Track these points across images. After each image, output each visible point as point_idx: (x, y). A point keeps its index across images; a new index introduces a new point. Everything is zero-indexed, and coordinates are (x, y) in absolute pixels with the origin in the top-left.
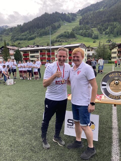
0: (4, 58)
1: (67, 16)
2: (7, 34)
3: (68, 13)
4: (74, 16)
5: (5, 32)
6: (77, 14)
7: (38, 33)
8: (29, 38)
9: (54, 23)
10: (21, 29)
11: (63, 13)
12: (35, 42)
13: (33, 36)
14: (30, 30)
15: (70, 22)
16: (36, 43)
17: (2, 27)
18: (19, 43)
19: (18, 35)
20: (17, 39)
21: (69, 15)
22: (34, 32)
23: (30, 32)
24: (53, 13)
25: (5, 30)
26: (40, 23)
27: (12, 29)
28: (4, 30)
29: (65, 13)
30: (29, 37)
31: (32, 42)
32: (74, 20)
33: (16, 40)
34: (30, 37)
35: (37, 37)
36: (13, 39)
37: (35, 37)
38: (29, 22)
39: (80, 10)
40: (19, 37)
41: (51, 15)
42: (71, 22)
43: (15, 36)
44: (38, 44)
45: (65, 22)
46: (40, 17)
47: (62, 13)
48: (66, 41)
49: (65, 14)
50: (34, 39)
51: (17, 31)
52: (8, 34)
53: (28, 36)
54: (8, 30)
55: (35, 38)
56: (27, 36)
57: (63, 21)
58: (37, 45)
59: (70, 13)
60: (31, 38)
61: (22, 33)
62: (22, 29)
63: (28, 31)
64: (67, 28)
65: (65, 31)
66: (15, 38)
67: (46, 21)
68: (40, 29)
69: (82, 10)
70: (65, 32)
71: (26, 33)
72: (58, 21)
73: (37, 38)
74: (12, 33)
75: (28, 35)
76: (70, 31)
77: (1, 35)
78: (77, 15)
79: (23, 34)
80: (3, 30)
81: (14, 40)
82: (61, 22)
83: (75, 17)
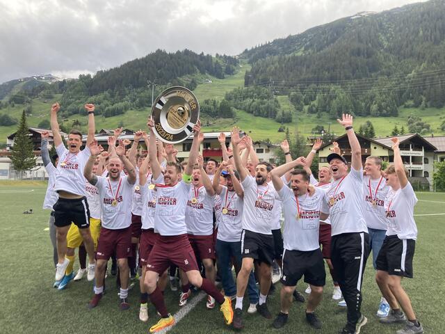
0: (14, 162)
1: (214, 61)
2: (47, 98)
3: (217, 55)
4: (231, 64)
5: (42, 92)
6: (240, 60)
7: (134, 100)
8: (109, 110)
9: (180, 76)
10: (89, 86)
11: (205, 54)
12: (124, 121)
13: (120, 105)
14: (113, 89)
15: (220, 76)
16: (126, 125)
17: (39, 78)
18: (77, 123)
19: (78, 101)
20: (76, 112)
21: (219, 61)
22: (122, 96)
23: (112, 96)
24: (178, 52)
25: (43, 87)
26: (141, 73)
27: (63, 86)
28: (40, 87)
29: (208, 55)
30: (107, 108)
31: (114, 120)
32: (230, 72)
33: (70, 115)
34: (111, 107)
35: (131, 109)
36: (63, 111)
37: (126, 108)
38: (111, 70)
39: (246, 50)
40: (81, 107)
41: (171, 56)
42: (223, 78)
43: (69, 104)
44: (130, 128)
45: (209, 76)
46: (143, 59)
47: (203, 53)
48: (208, 125)
49: (209, 57)
50: (123, 113)
51: (78, 92)
52: (51, 97)
53: (107, 105)
54: (52, 86)
55: (124, 111)
56: (102, 105)
57: (203, 73)
58: (126, 130)
59: (221, 56)
60: (114, 110)
61: (92, 96)
62: (91, 86)
63: (106, 93)
64: (212, 90)
65: (207, 98)
66: (69, 107)
67: (159, 71)
68: (139, 90)
69: (253, 51)
70: (207, 102)
71: (101, 96)
72: (190, 72)
73: (129, 112)
74: (62, 95)
75: (106, 102)
76: (219, 98)
77: (30, 99)
78: (238, 62)
79: (93, 98)
80: (37, 86)
81: (66, 112)
82: (198, 76)
83: (235, 65)
